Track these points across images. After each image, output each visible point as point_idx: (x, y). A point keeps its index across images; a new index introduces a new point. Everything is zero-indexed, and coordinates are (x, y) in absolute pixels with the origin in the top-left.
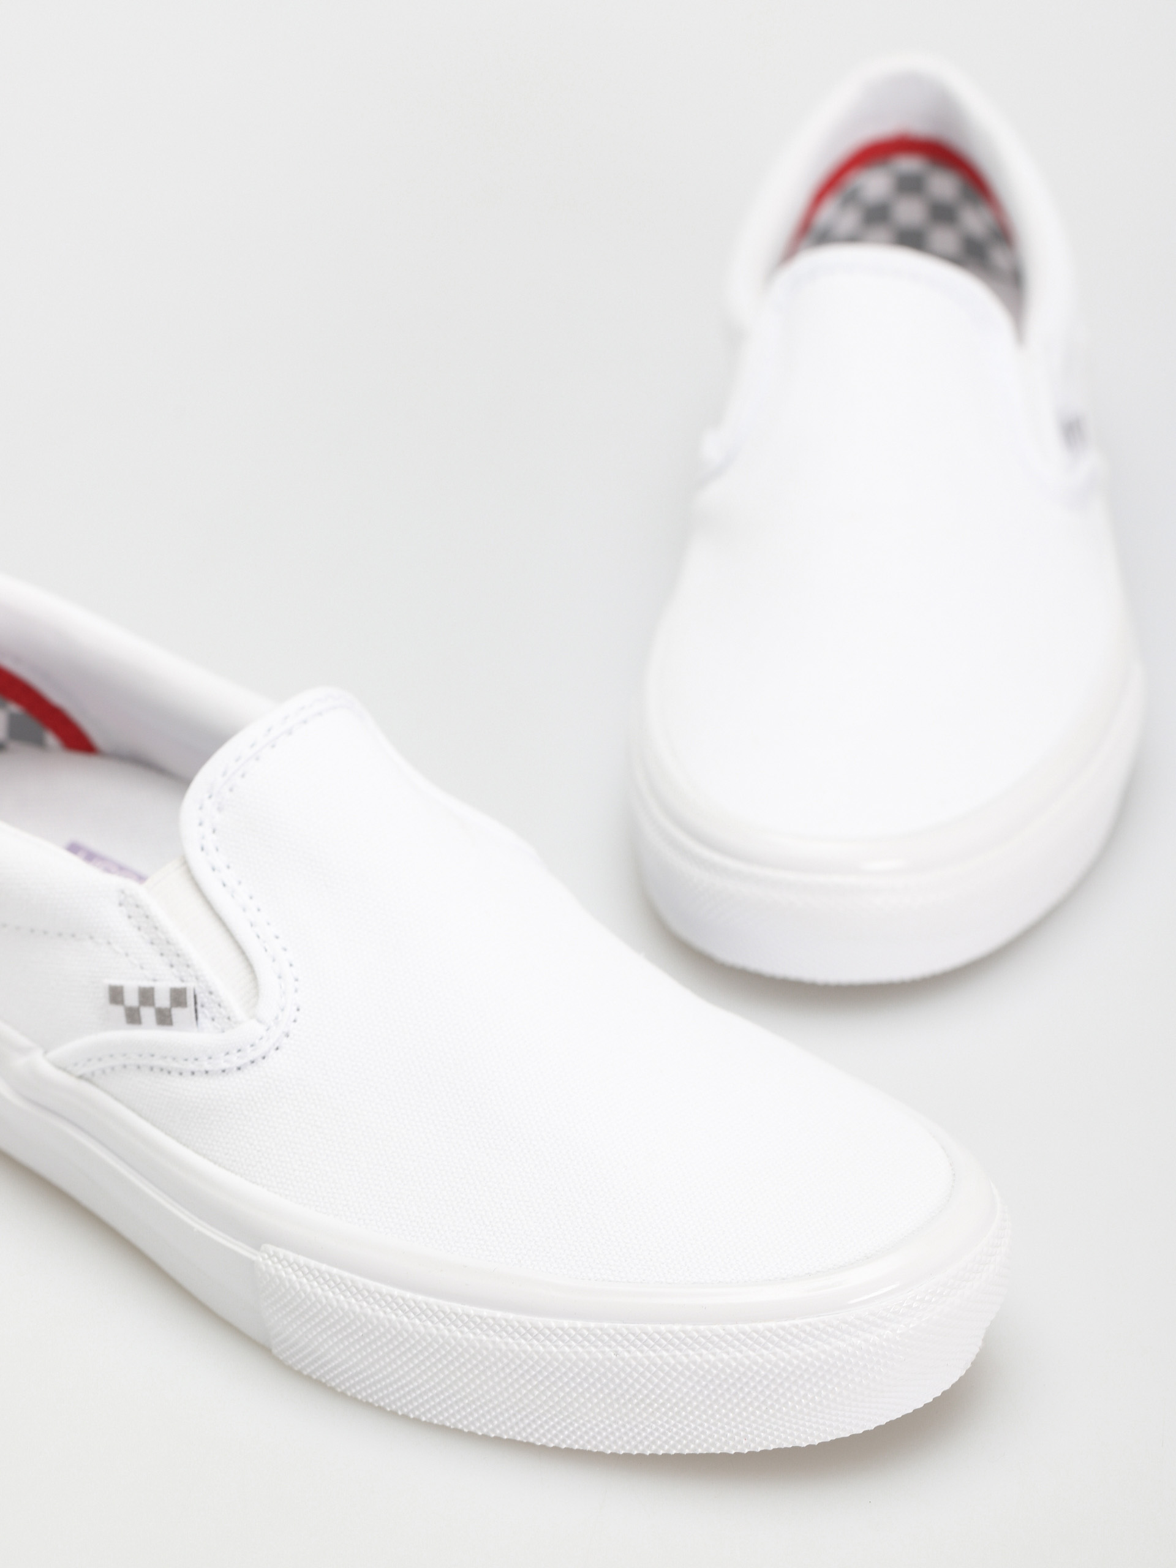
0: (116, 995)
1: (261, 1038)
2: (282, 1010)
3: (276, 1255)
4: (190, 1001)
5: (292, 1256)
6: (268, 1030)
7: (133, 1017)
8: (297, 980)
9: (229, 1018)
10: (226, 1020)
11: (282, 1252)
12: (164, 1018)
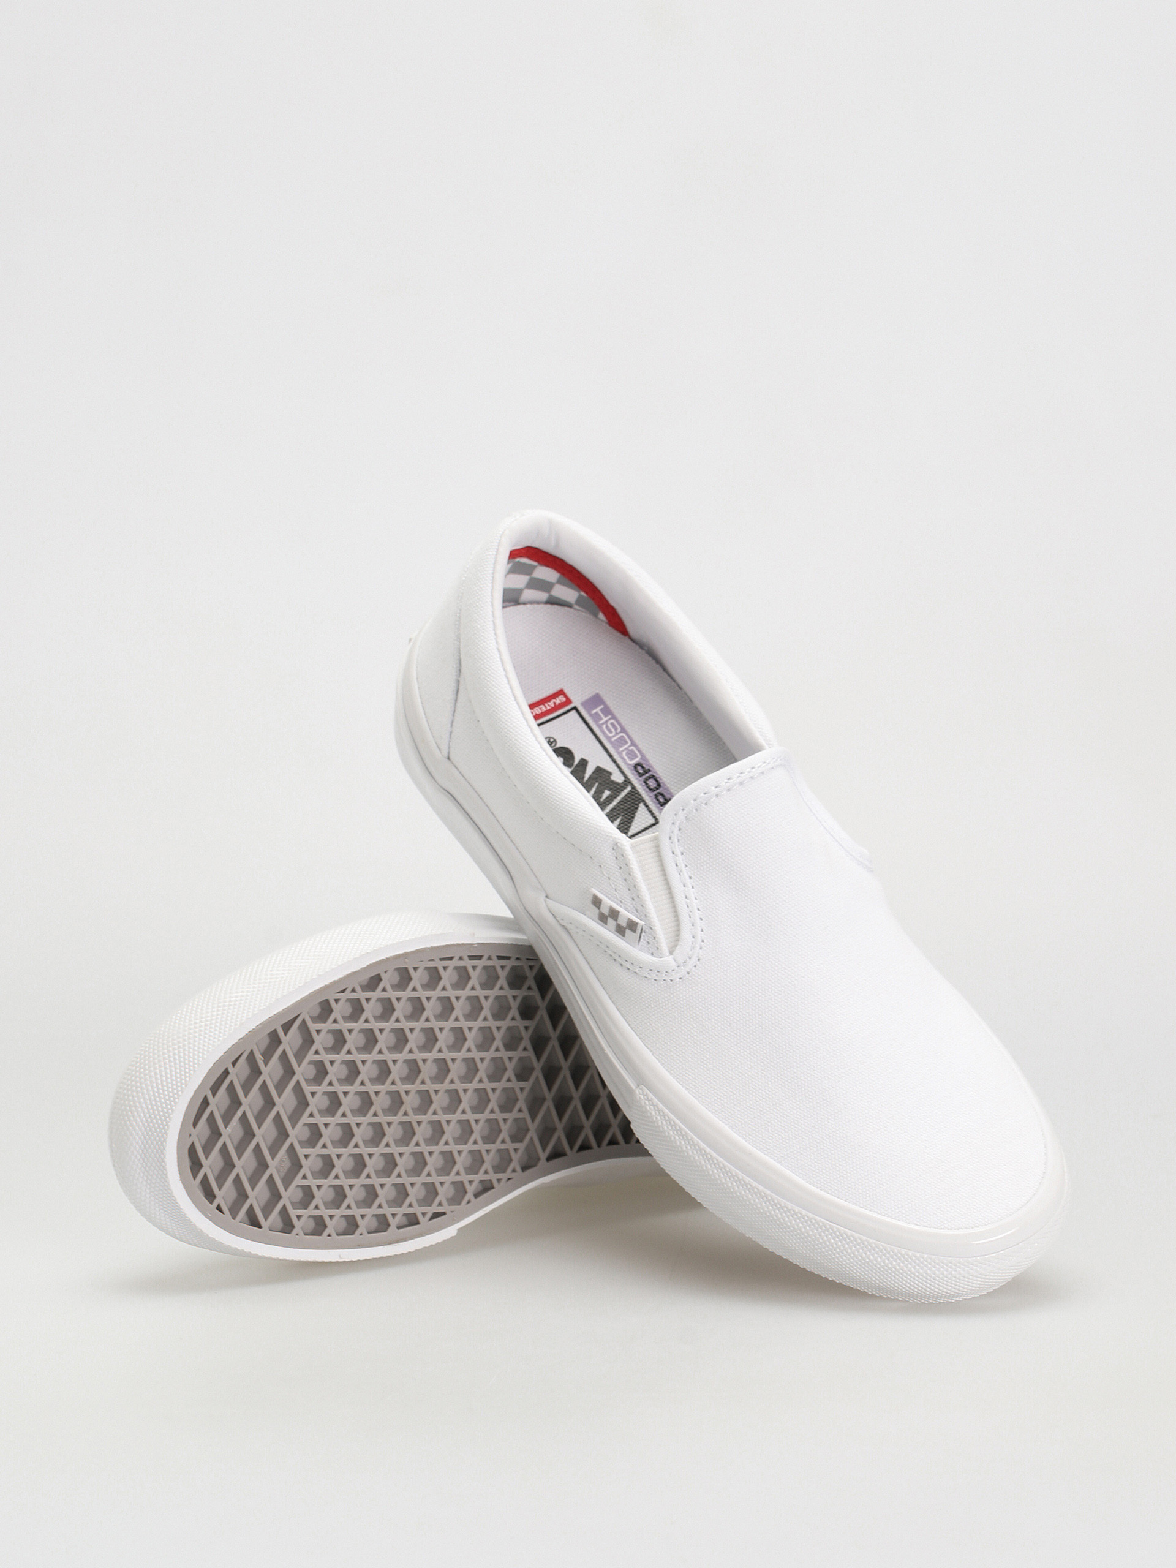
0: (597, 902)
1: (673, 970)
2: (690, 958)
3: (647, 1095)
4: (638, 931)
5: (656, 1101)
6: (678, 966)
7: (603, 919)
8: (703, 941)
9: (658, 948)
10: (656, 949)
11: (651, 1096)
12: (620, 931)
